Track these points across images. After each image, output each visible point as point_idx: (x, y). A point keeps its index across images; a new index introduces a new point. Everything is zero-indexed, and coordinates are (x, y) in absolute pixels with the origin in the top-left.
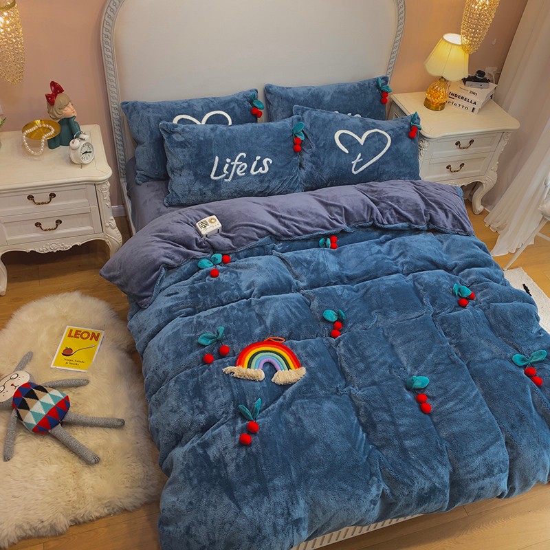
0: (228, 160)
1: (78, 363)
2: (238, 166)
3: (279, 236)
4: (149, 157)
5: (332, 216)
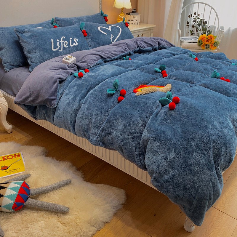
0: (58, 40)
1: (15, 170)
2: (63, 43)
3: (106, 59)
4: (10, 54)
5: (123, 47)
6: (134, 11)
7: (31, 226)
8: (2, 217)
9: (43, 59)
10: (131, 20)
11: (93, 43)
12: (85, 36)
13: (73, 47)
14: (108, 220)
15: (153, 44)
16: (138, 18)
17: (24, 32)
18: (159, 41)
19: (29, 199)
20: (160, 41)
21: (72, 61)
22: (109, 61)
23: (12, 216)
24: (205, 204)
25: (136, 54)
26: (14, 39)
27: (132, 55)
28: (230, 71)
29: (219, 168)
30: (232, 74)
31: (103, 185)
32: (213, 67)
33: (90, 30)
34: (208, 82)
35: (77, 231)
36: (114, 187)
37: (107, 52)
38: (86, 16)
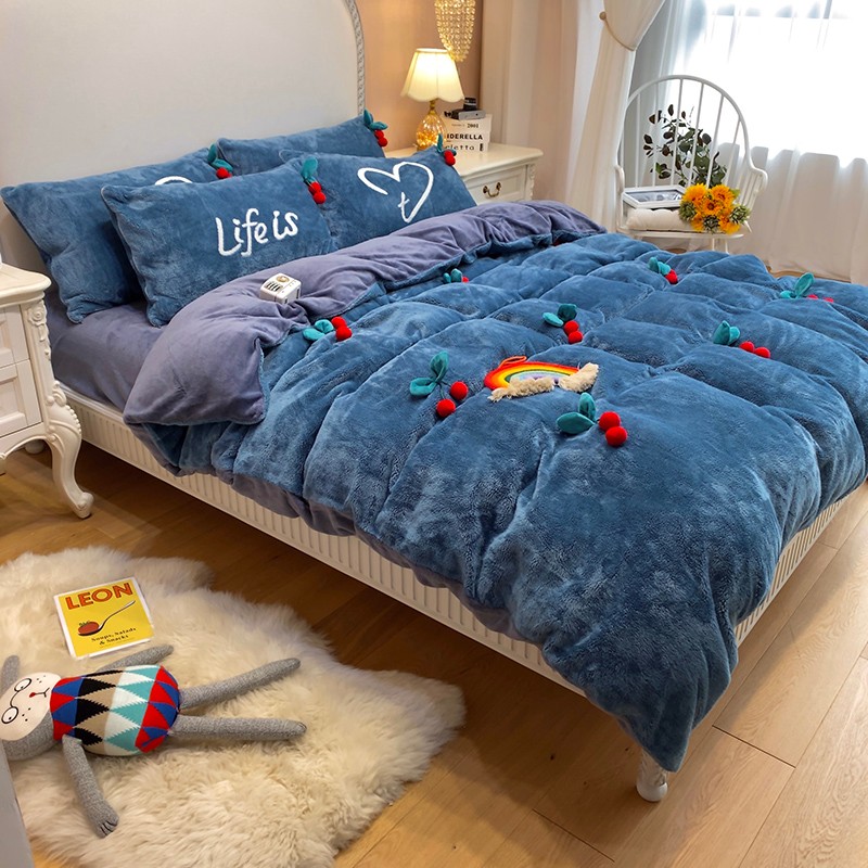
0: (237, 222)
1: (124, 635)
2: (253, 228)
3: (390, 281)
4: (85, 266)
5: (441, 241)
6: (472, 105)
7: (195, 794)
8: (107, 772)
9: (193, 283)
10: (461, 136)
11: (343, 222)
12: (319, 201)
13: (282, 240)
14: (415, 775)
15: (534, 228)
16: (483, 126)
17: (130, 199)
18: (552, 215)
19: (180, 717)
20: (559, 217)
21: (291, 293)
22: (399, 288)
23: (133, 767)
24: (689, 710)
25: (481, 261)
26: (96, 221)
27: (470, 264)
28: (770, 321)
29: (726, 614)
30: (778, 331)
31: (394, 672)
32: (721, 307)
33: (333, 181)
34: (703, 360)
35: (328, 804)
36: (429, 678)
37: (394, 260)
38: (317, 130)
